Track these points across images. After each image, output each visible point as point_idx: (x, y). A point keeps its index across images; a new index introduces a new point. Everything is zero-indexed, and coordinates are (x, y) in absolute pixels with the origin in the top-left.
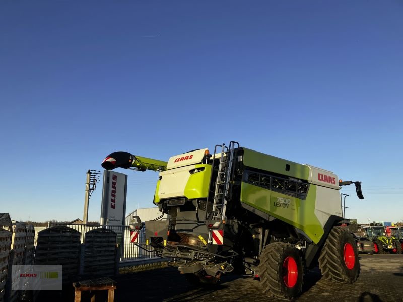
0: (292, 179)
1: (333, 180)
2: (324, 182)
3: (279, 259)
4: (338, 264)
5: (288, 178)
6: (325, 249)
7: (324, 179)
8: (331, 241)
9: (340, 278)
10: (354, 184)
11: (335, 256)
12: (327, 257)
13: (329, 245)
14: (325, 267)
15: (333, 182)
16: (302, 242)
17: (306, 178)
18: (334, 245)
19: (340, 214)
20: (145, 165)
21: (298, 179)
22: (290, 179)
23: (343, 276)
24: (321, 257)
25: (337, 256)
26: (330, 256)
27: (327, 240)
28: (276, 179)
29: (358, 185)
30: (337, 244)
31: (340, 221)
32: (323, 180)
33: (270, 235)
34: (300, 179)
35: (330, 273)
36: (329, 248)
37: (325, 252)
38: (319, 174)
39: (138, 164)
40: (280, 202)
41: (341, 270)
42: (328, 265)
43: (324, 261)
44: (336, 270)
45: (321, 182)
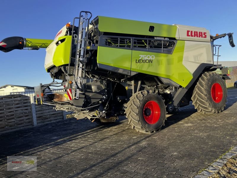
0: (158, 38)
1: (204, 35)
2: (193, 38)
3: (138, 104)
4: (205, 100)
5: (154, 38)
6: (195, 90)
7: (193, 34)
8: (201, 83)
9: (207, 110)
10: (227, 35)
11: (203, 95)
12: (197, 95)
13: (199, 87)
14: (196, 103)
15: (204, 36)
16: (171, 88)
17: (172, 36)
18: (202, 86)
19: (211, 61)
20: (37, 45)
21: (165, 38)
22: (155, 38)
23: (210, 109)
24: (193, 96)
25: (204, 95)
26: (199, 95)
27: (198, 83)
28: (143, 40)
29: (230, 36)
30: (205, 85)
31: (211, 67)
32: (192, 36)
33: (143, 86)
34: (167, 38)
35: (200, 107)
36: (198, 89)
37: (196, 92)
38: (188, 32)
39: (30, 45)
40: (143, 59)
41: (208, 105)
42: (198, 102)
43: (195, 99)
44: (205, 105)
45: (190, 37)
